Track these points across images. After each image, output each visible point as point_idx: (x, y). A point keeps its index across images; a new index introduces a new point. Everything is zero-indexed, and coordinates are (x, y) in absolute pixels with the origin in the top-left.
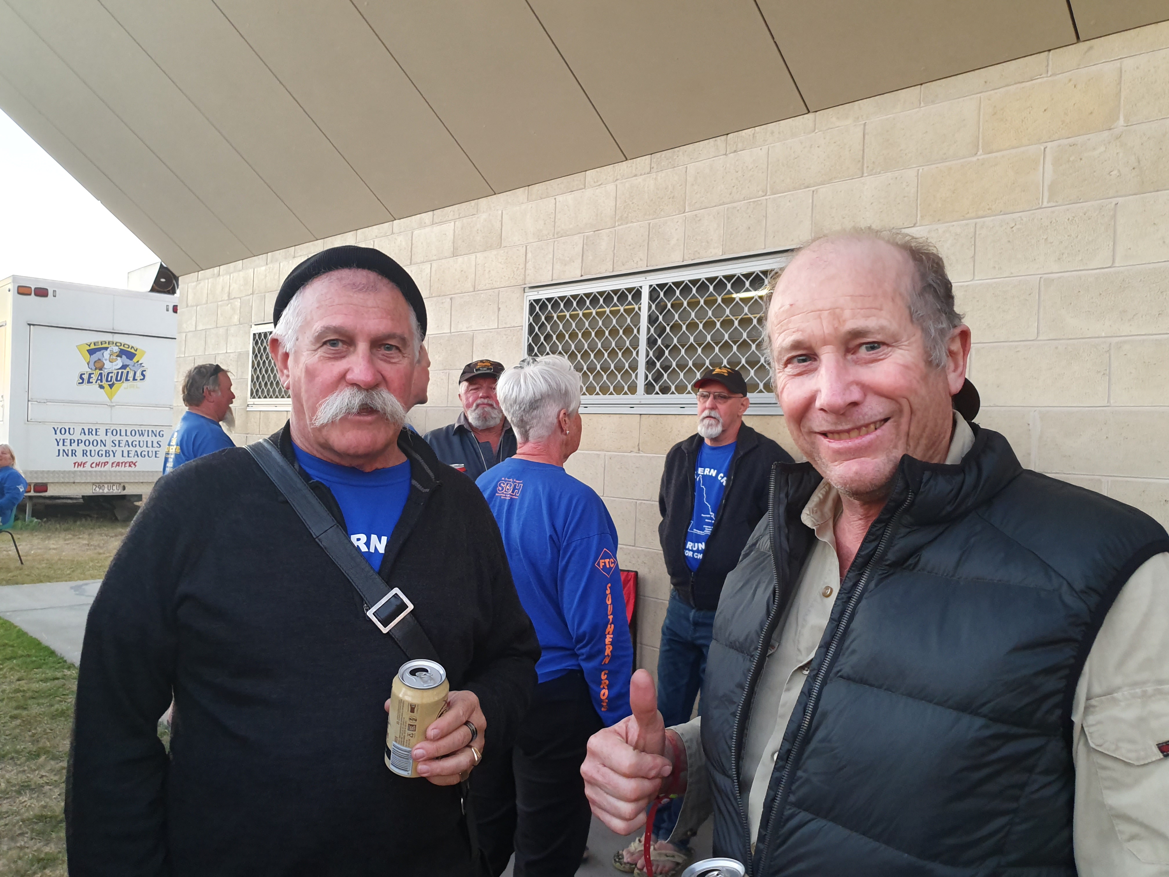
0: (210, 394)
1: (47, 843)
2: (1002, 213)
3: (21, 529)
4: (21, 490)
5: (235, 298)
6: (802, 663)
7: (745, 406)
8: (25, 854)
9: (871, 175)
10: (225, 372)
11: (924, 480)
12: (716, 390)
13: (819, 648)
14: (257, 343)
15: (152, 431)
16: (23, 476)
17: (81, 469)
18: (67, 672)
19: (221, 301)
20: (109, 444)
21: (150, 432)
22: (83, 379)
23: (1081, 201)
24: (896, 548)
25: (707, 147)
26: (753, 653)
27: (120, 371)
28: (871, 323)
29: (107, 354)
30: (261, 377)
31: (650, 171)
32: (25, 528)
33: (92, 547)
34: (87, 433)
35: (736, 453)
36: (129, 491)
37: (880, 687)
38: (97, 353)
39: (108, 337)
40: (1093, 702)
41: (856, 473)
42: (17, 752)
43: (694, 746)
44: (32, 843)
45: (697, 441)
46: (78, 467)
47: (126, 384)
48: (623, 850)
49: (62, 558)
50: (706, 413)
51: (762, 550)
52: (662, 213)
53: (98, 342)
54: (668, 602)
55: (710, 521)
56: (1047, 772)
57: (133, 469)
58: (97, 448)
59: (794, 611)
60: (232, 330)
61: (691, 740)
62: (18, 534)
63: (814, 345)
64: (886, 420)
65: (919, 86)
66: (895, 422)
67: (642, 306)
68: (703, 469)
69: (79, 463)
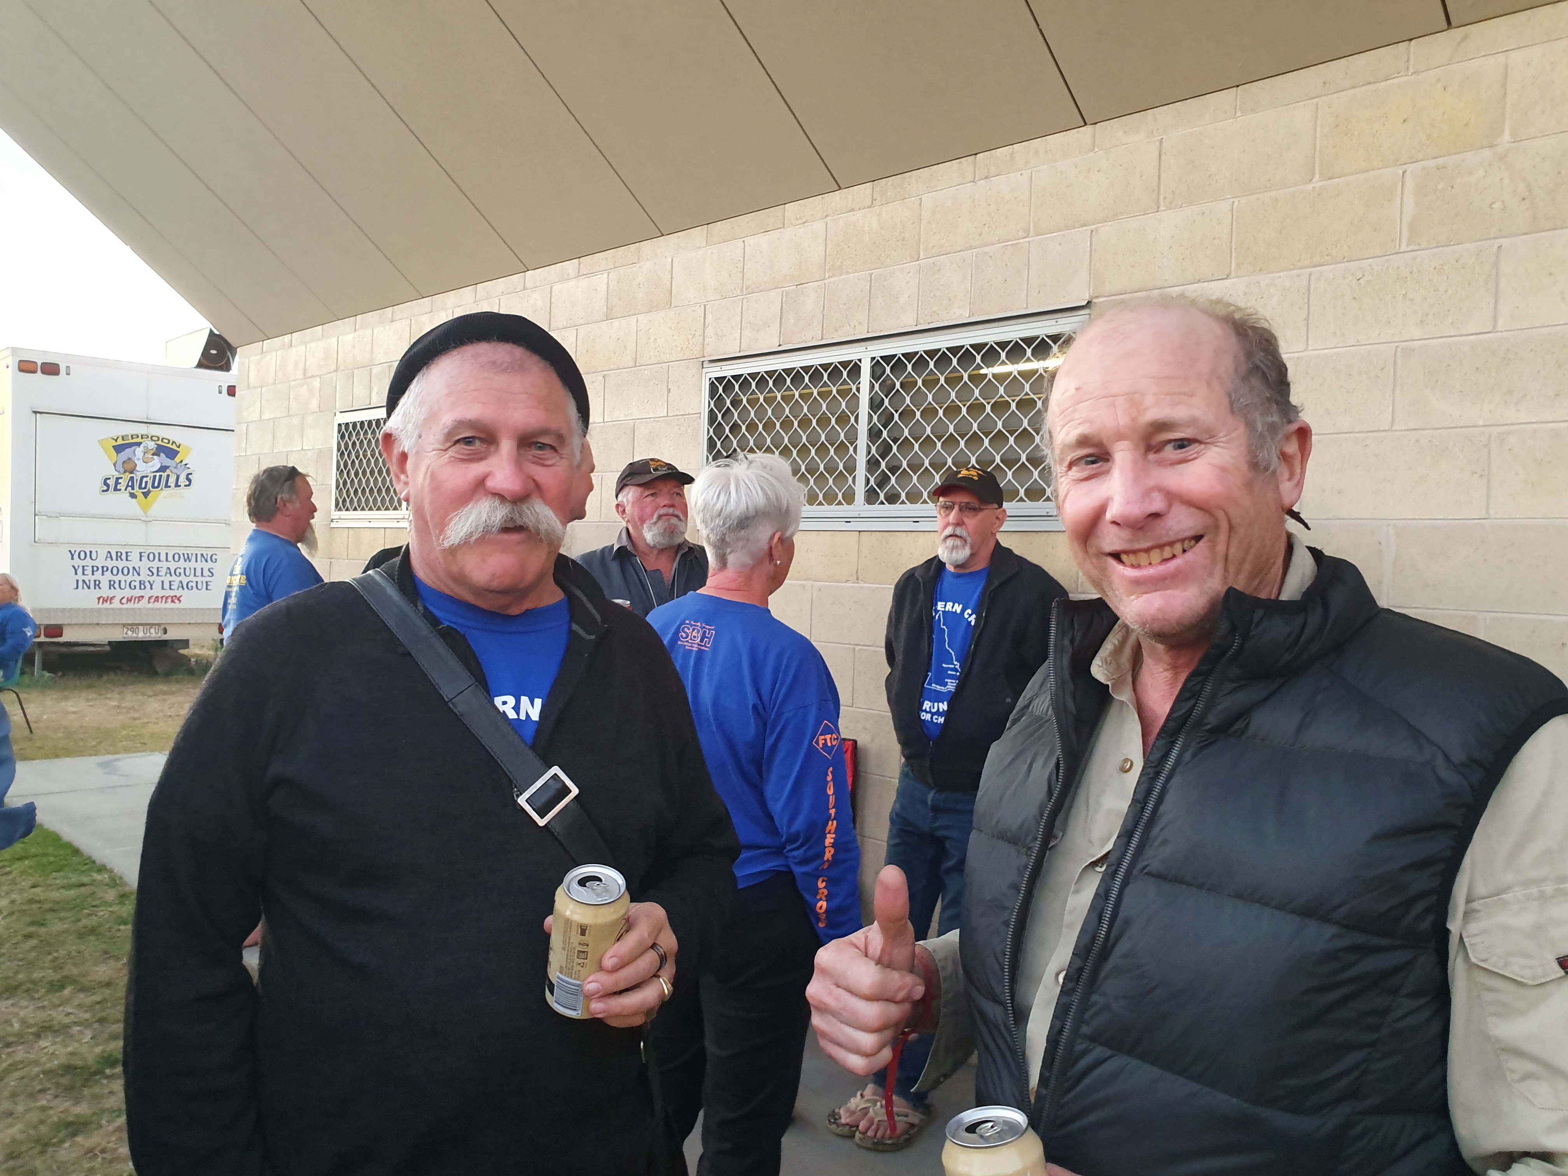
0: (285, 505)
1: (77, 1101)
2: (1345, 260)
3: (29, 686)
4: (29, 634)
5: (312, 376)
6: (1094, 857)
7: (1000, 520)
8: (50, 1116)
9: (1170, 209)
10: (303, 476)
11: (1255, 621)
12: (962, 498)
13: (1118, 837)
14: (343, 437)
15: (202, 555)
16: (31, 616)
17: (107, 605)
18: (97, 877)
19: (294, 381)
20: (144, 573)
21: (199, 557)
22: (108, 486)
23: (1452, 243)
24: (1220, 708)
25: (949, 171)
26: (1030, 845)
27: (158, 474)
28: (1178, 413)
29: (139, 451)
30: (349, 482)
31: (872, 203)
32: (34, 685)
33: (125, 711)
34: (114, 557)
35: (989, 582)
36: (172, 635)
37: (1200, 887)
38: (127, 450)
39: (141, 429)
40: (1475, 905)
41: (1159, 610)
42: (34, 982)
43: (950, 967)
44: (55, 1102)
45: (935, 566)
46: (103, 603)
47: (166, 492)
48: (840, 1108)
49: (84, 724)
50: (949, 530)
51: (1037, 713)
52: (888, 260)
53: (127, 436)
54: (897, 781)
55: (954, 673)
56: (1416, 994)
57: (177, 605)
58: (129, 578)
59: (1082, 792)
60: (310, 419)
61: (946, 958)
62: (24, 693)
63: (1105, 441)
64: (1198, 538)
65: (1235, 88)
66: (1210, 541)
67: (861, 386)
68: (944, 603)
69: (104, 599)
